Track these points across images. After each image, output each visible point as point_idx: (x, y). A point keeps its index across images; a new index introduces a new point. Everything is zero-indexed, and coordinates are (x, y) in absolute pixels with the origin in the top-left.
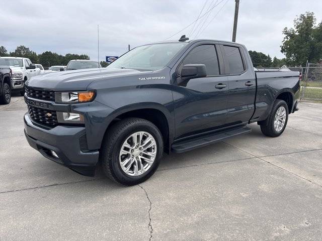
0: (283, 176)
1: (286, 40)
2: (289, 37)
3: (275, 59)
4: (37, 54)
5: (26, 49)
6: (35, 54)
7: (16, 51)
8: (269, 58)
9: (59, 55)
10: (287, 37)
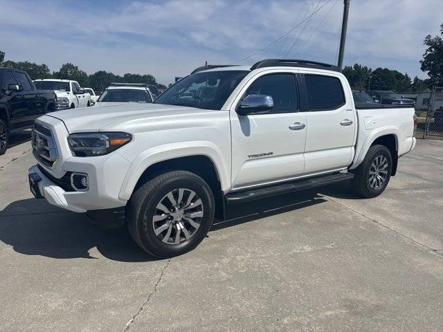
1: (428, 53)
2: (433, 49)
3: (416, 79)
4: (88, 75)
5: (74, 68)
6: (85, 74)
7: (61, 70)
8: (407, 78)
9: (116, 75)
10: (430, 48)
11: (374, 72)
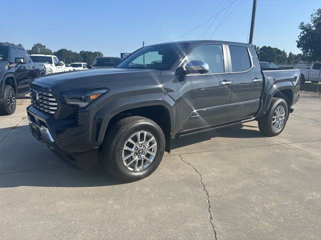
0: (311, 158)
1: (302, 35)
3: (291, 54)
4: (53, 51)
5: (43, 46)
7: (33, 48)
8: (284, 53)
9: (74, 52)
10: (303, 32)
11: (261, 49)
